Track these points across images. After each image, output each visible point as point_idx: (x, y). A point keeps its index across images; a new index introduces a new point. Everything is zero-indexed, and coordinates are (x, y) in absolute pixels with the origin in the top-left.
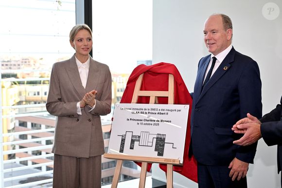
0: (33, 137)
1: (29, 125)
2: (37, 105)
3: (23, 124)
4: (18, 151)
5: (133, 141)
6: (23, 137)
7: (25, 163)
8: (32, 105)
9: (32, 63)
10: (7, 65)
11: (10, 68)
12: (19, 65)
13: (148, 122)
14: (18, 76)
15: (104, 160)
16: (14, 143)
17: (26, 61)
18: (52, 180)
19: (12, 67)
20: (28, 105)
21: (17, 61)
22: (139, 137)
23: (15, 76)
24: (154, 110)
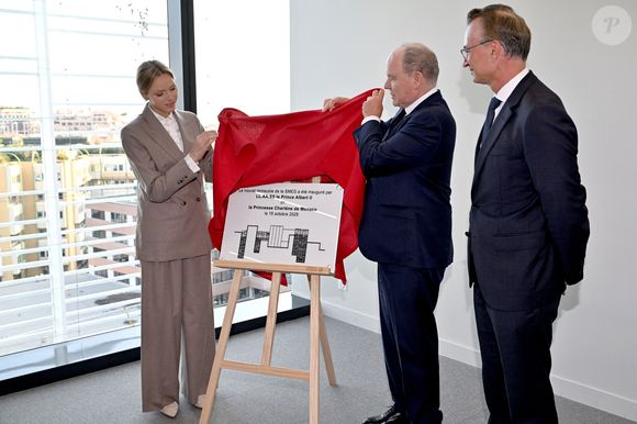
0: (114, 234)
1: (108, 216)
2: (120, 185)
3: (98, 215)
4: (91, 255)
5: (258, 241)
6: (99, 234)
7: (104, 274)
8: (112, 185)
9: (109, 121)
10: (70, 124)
11: (76, 129)
12: (89, 124)
13: (281, 211)
14: (89, 140)
15: (214, 270)
16: (86, 243)
17: (100, 118)
18: (139, 300)
19: (78, 127)
20: (106, 186)
21: (86, 118)
22: (268, 234)
23: (83, 141)
24: (290, 191)
